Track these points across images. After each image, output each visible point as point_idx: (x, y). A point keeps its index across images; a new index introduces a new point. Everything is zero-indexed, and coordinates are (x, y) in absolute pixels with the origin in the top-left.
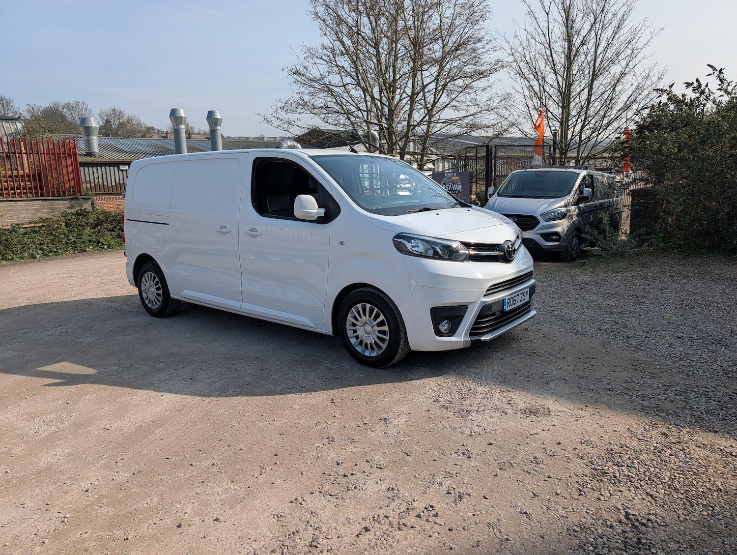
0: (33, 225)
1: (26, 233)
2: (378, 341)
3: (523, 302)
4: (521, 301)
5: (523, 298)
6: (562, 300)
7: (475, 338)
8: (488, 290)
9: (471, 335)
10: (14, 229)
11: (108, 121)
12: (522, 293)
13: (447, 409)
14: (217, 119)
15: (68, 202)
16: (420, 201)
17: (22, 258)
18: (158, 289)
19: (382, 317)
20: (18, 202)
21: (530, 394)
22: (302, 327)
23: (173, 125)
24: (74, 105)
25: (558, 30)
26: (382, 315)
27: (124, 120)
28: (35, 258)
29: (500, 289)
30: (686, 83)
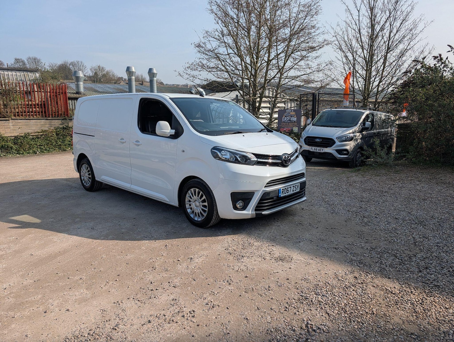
0: (37, 134)
1: (33, 139)
2: (202, 211)
3: (295, 192)
4: (293, 191)
5: (295, 189)
6: (334, 192)
7: (258, 212)
8: (267, 184)
9: (256, 210)
10: (26, 136)
11: (96, 73)
12: (294, 186)
13: (231, 254)
14: (154, 73)
15: (60, 121)
16: (240, 127)
17: (29, 153)
18: (89, 174)
19: (204, 197)
20: (31, 120)
21: (285, 248)
22: (162, 201)
23: (128, 77)
24: (76, 63)
25: (365, 22)
26: (204, 196)
27: (105, 72)
28: (36, 153)
29: (277, 183)
30: (434, 57)
